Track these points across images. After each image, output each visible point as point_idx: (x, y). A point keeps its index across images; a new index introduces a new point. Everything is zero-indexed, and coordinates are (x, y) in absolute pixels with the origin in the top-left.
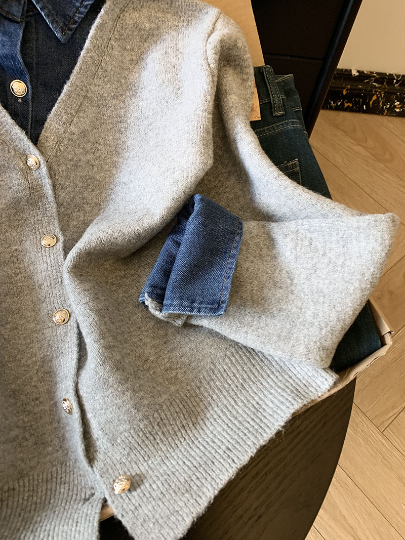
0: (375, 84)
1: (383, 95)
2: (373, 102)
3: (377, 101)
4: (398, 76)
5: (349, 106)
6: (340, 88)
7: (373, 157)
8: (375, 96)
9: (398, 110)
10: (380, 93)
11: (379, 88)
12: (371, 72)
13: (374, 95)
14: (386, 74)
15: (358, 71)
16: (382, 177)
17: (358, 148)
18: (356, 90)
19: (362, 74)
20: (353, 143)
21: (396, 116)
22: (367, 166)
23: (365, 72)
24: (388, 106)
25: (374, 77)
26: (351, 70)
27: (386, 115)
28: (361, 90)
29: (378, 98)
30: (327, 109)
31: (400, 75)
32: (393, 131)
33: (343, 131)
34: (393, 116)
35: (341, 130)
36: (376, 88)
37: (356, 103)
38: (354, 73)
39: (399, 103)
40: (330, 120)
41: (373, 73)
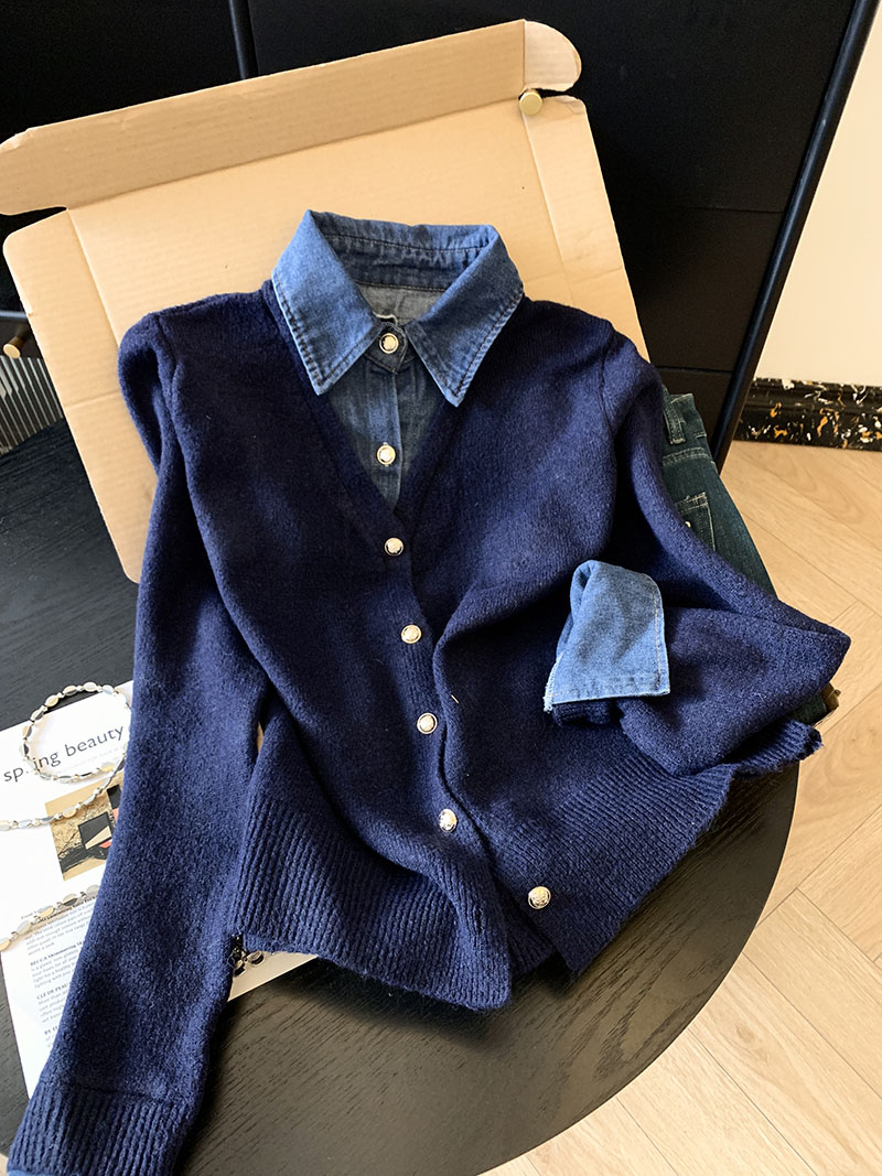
0: (823, 400)
1: (837, 417)
2: (823, 428)
3: (829, 426)
4: (860, 388)
5: (781, 435)
6: (764, 407)
7: (827, 515)
8: (825, 418)
9: (865, 440)
10: (833, 414)
11: (830, 406)
12: (814, 383)
13: (822, 417)
14: (839, 386)
15: (793, 382)
16: (847, 547)
17: (803, 501)
18: (792, 409)
19: (800, 386)
20: (792, 493)
21: (863, 449)
22: (820, 529)
23: (805, 383)
24: (849, 434)
25: (819, 389)
26: (780, 381)
27: (847, 448)
28: (799, 409)
29: (830, 422)
30: (746, 440)
31: (862, 387)
32: (860, 473)
33: (776, 474)
34: (859, 449)
35: (771, 472)
36: (826, 406)
37: (793, 430)
38: (787, 385)
39: (866, 429)
40: (750, 457)
41: (816, 383)
